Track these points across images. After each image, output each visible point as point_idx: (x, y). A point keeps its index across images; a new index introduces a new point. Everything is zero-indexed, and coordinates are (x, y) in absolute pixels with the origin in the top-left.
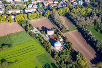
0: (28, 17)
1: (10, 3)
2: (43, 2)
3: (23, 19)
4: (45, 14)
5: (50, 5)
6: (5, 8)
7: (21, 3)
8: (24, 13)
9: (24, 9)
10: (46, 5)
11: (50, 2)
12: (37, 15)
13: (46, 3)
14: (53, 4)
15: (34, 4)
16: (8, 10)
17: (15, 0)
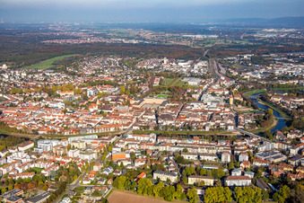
0: (232, 196)
1: (190, 163)
2: (267, 167)
3: (222, 199)
4: (276, 194)
5: (286, 175)
6: (181, 172)
7: (216, 164)
8: (224, 185)
9: (223, 179)
10: (277, 174)
11: (285, 169)
12: (257, 194)
13: (277, 170)
14: (295, 173)
15: (245, 169)
16: (188, 176)
17: (202, 157)
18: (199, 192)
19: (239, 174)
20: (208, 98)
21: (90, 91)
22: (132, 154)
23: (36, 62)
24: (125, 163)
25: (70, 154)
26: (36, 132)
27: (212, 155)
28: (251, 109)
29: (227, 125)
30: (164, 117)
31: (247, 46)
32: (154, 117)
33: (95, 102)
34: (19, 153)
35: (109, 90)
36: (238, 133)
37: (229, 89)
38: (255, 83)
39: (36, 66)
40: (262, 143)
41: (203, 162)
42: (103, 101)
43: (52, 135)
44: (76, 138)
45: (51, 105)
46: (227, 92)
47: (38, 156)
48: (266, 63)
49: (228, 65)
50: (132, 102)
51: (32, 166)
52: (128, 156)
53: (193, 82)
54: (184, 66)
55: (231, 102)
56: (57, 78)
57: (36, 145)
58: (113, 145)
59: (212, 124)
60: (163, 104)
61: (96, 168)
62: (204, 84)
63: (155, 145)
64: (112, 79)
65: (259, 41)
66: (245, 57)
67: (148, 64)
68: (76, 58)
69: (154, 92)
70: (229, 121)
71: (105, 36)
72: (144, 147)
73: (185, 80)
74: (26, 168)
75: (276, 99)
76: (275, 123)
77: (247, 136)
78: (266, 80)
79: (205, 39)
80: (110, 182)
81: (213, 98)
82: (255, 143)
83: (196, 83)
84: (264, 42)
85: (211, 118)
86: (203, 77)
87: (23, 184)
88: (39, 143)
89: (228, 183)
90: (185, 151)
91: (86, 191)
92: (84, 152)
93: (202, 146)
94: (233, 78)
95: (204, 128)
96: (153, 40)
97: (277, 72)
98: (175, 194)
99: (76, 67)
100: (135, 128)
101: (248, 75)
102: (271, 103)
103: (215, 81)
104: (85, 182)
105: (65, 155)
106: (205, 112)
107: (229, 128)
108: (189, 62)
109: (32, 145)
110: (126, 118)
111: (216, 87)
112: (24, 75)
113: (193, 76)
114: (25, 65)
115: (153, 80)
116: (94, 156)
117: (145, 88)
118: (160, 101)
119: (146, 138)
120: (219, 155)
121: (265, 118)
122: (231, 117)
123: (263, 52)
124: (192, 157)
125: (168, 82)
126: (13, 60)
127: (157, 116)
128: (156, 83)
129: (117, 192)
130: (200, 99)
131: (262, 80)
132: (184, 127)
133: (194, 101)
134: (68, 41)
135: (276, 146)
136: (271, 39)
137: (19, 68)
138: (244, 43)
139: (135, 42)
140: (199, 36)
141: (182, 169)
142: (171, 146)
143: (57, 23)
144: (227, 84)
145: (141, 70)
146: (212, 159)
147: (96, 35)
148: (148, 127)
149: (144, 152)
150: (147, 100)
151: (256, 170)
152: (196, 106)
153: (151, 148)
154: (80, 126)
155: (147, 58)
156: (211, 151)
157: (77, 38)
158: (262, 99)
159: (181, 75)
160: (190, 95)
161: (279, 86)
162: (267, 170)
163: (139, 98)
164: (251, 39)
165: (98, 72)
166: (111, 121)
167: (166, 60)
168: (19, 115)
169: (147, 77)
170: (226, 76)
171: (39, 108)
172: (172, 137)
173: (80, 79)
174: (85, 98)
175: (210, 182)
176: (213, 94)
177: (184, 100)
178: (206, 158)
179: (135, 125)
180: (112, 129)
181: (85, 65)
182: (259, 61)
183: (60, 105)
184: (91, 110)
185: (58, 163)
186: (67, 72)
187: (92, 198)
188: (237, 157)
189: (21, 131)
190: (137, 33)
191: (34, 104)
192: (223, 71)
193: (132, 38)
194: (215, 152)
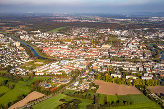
0: (145, 83)
1: (126, 71)
7: (137, 71)
10: (163, 76)
12: (155, 82)
13: (163, 74)
15: (149, 74)
16: (125, 75)
17: (131, 69)
18: (131, 81)
19: (147, 75)
20: (130, 46)
21: (78, 42)
22: (101, 67)
23: (52, 30)
24: (99, 70)
25: (75, 66)
26: (58, 57)
27: (135, 68)
28: (150, 51)
29: (140, 57)
30: (112, 53)
31: (145, 24)
32: (108, 53)
33: (81, 46)
34: (54, 65)
35: (86, 41)
36: (145, 60)
37: (139, 42)
38: (151, 40)
39: (52, 31)
40: (155, 64)
41: (131, 71)
42: (85, 46)
43: (65, 59)
44: (76, 60)
45: (62, 47)
46: (138, 44)
47: (62, 66)
48: (155, 32)
49: (138, 32)
50: (97, 47)
51: (60, 70)
52: (99, 67)
53: (123, 39)
54: (118, 32)
55: (141, 48)
56: (62, 36)
57: (60, 62)
58: (92, 63)
59: (133, 56)
60: (111, 48)
61: (87, 72)
62: (128, 40)
63: (110, 64)
64: (86, 37)
65: (151, 22)
66: (145, 29)
67: (102, 31)
68: (69, 28)
69: (106, 43)
70: (141, 55)
71: (79, 19)
72: (106, 64)
73: (119, 38)
74: (58, 70)
75: (160, 47)
76: (160, 57)
77: (149, 61)
78: (155, 39)
79: (125, 21)
80: (93, 77)
81: (133, 46)
82: (152, 64)
83: (124, 40)
84: (153, 23)
85: (132, 54)
86: (127, 37)
87: (59, 76)
88: (61, 62)
89: (143, 78)
90: (123, 66)
91: (84, 80)
92: (80, 65)
93: (130, 64)
94: (140, 38)
95: (130, 57)
96: (102, 20)
97: (160, 36)
98: (122, 82)
99: (69, 32)
100: (100, 57)
101: (147, 37)
102: (158, 48)
103: (133, 39)
104: (83, 77)
105: (73, 66)
106: (130, 51)
107: (141, 58)
108: (120, 31)
109: (58, 62)
110: (96, 53)
111: (134, 41)
112: (48, 35)
113: (122, 36)
114: (47, 31)
115: (105, 38)
116: (85, 67)
117: (102, 41)
118: (109, 46)
119: (106, 61)
120: (138, 68)
121: (156, 54)
122: (141, 54)
123: (153, 27)
124: (126, 69)
125: (111, 39)
126: (42, 29)
127: (109, 53)
128: (106, 39)
129: (96, 81)
130: (127, 46)
131: (153, 39)
132: (121, 57)
133: (124, 47)
134: (63, 21)
135: (162, 65)
136: (156, 21)
137: (45, 32)
138: (144, 23)
139: (94, 22)
140: (122, 20)
141: (122, 73)
142: (117, 64)
143: (57, 13)
144: (138, 40)
145: (99, 34)
146: (135, 69)
147: (75, 18)
148: (106, 57)
149: (106, 66)
150: (104, 46)
151: (154, 74)
152: (126, 49)
153: (108, 65)
154: (76, 55)
155: (100, 28)
156: (134, 67)
157: (67, 19)
158: (154, 47)
159: (117, 36)
160: (122, 44)
161: (161, 41)
162: (159, 74)
163: (100, 45)
164: (147, 21)
165: (79, 34)
166: (89, 54)
167: (109, 30)
168: (50, 50)
169: (102, 36)
170: (137, 37)
171: (57, 48)
172: (117, 61)
173: (72, 37)
174: (76, 45)
175: (135, 78)
176: (133, 44)
177: (120, 46)
178: (132, 69)
179: (100, 56)
180: (90, 57)
181: (73, 31)
182: (151, 31)
183: (66, 47)
184: (80, 49)
185: (71, 69)
186: (66, 34)
187: (87, 82)
188: (145, 69)
189: (52, 57)
190: (94, 18)
191: (55, 47)
192: (136, 35)
193: (92, 20)
194: (136, 67)
